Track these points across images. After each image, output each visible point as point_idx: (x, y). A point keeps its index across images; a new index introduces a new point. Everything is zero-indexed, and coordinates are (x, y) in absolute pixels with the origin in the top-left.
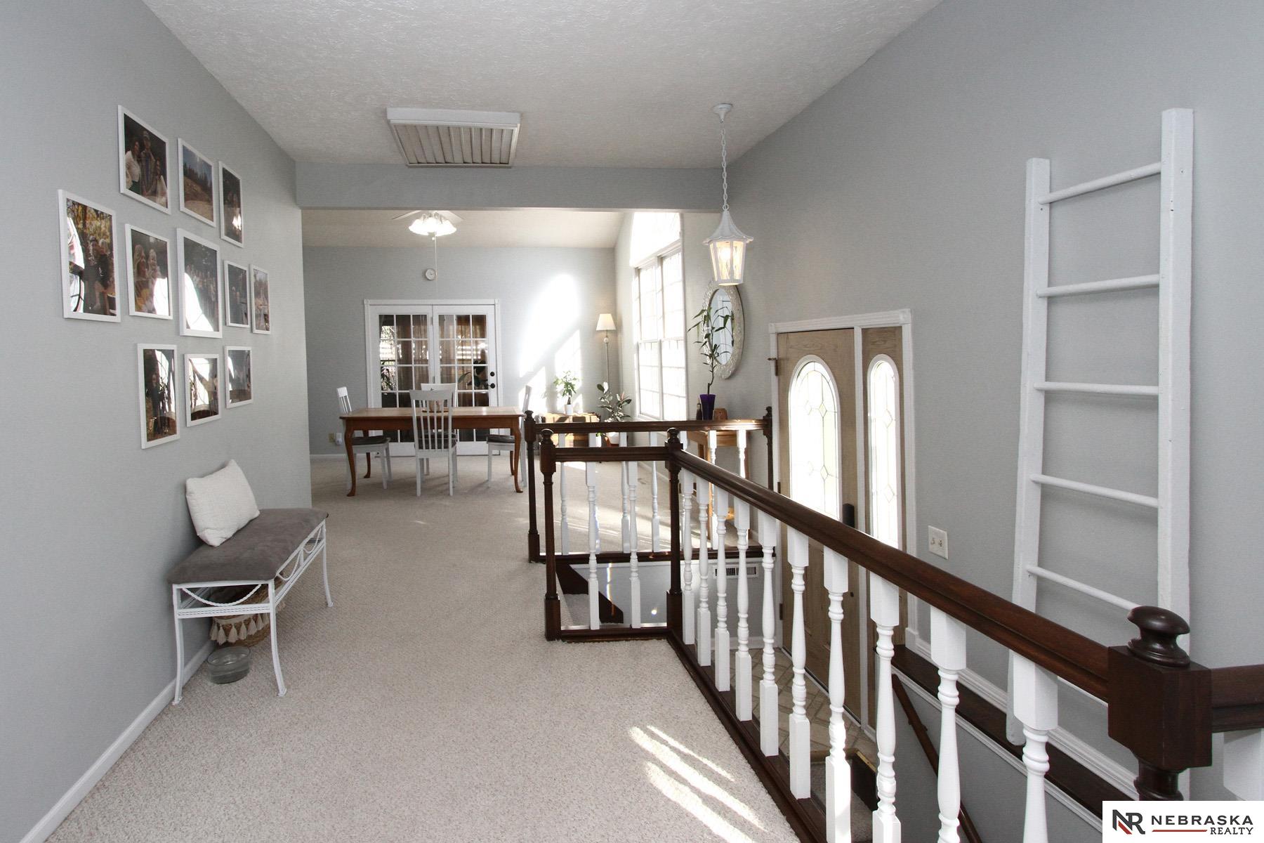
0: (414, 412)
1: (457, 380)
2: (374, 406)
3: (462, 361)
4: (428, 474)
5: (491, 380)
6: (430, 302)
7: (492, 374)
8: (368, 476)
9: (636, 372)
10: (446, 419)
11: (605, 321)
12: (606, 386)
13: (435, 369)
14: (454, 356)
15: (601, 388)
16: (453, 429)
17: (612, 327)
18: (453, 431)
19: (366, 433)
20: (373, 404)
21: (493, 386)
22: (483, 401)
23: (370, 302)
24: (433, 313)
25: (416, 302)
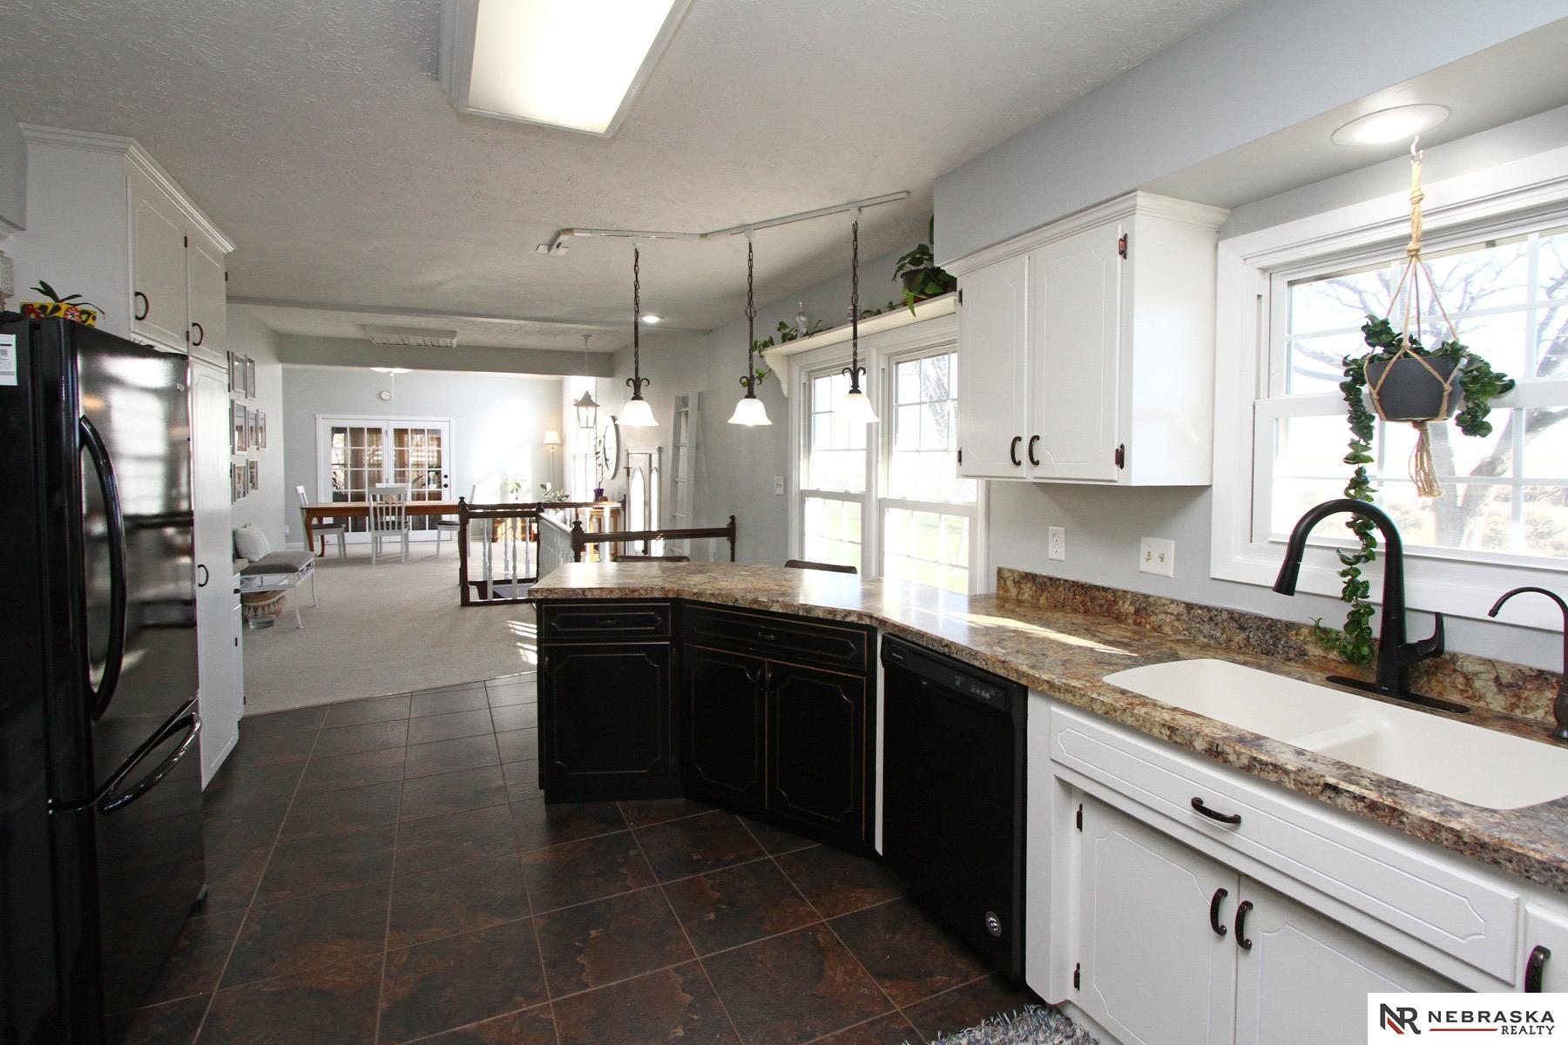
0: (369, 503)
1: (411, 481)
2: (325, 500)
3: (417, 465)
4: (381, 552)
5: (444, 481)
6: (386, 417)
7: (446, 476)
8: (322, 555)
9: (573, 475)
10: (400, 508)
11: (552, 437)
12: (549, 486)
13: (389, 471)
14: (408, 461)
15: (544, 487)
16: (406, 515)
17: (559, 442)
18: (406, 519)
19: (320, 520)
20: (323, 498)
21: (446, 486)
22: (438, 496)
23: (322, 416)
24: (389, 426)
25: (371, 417)
